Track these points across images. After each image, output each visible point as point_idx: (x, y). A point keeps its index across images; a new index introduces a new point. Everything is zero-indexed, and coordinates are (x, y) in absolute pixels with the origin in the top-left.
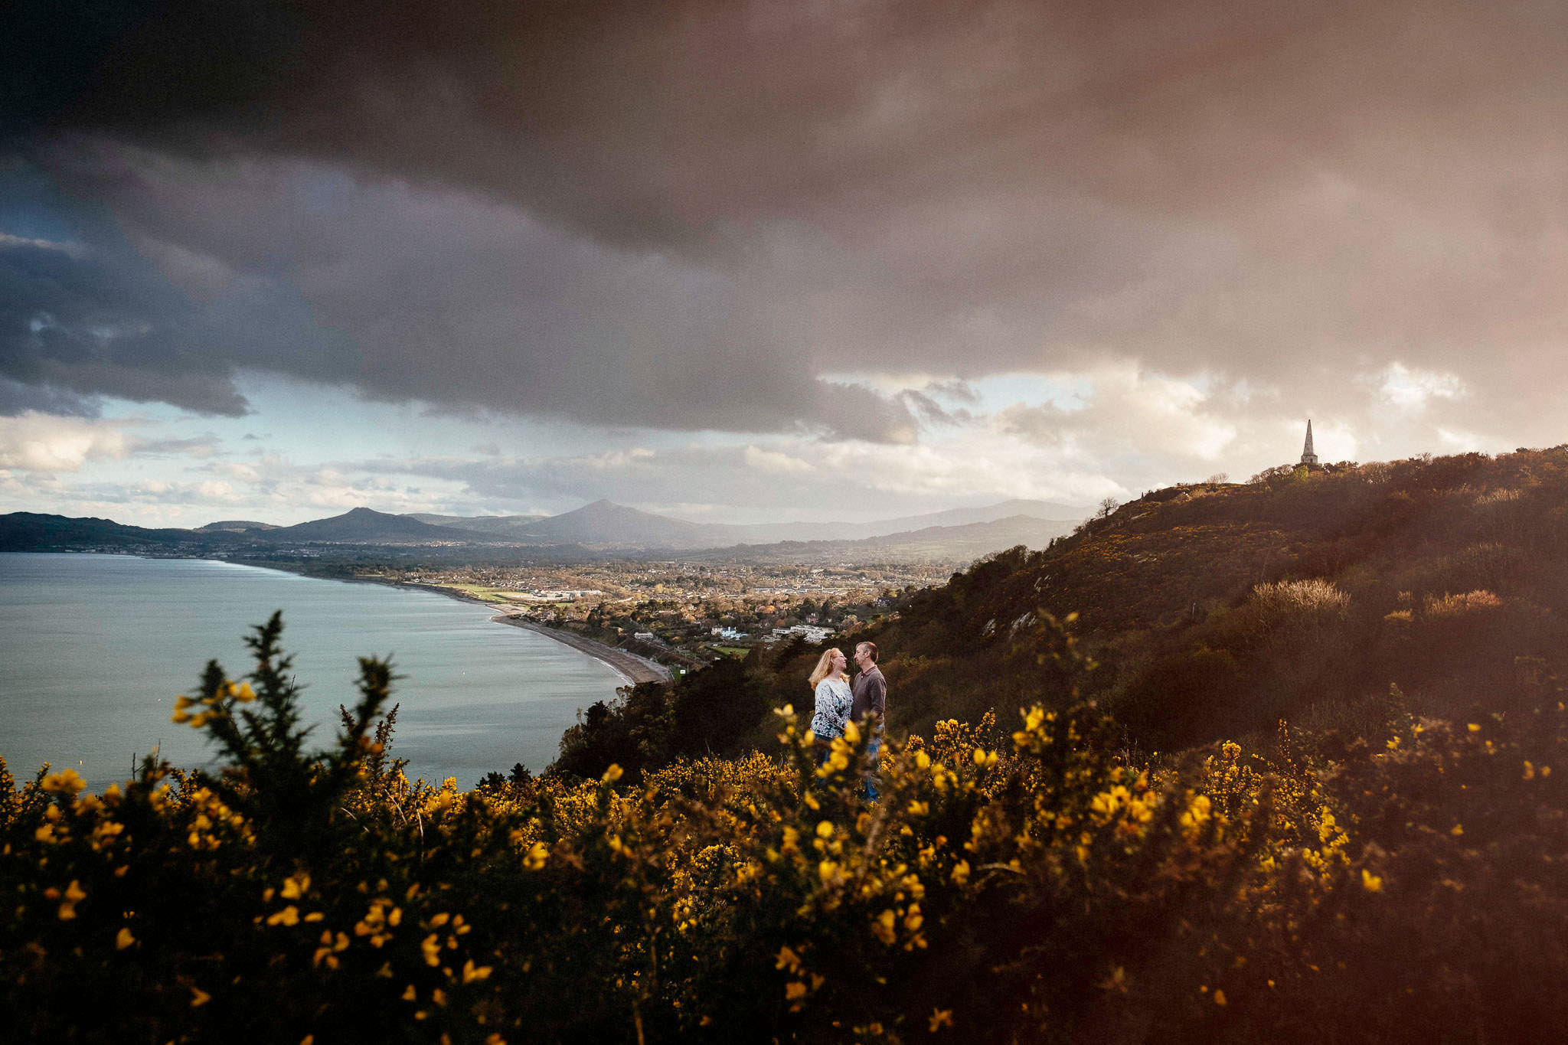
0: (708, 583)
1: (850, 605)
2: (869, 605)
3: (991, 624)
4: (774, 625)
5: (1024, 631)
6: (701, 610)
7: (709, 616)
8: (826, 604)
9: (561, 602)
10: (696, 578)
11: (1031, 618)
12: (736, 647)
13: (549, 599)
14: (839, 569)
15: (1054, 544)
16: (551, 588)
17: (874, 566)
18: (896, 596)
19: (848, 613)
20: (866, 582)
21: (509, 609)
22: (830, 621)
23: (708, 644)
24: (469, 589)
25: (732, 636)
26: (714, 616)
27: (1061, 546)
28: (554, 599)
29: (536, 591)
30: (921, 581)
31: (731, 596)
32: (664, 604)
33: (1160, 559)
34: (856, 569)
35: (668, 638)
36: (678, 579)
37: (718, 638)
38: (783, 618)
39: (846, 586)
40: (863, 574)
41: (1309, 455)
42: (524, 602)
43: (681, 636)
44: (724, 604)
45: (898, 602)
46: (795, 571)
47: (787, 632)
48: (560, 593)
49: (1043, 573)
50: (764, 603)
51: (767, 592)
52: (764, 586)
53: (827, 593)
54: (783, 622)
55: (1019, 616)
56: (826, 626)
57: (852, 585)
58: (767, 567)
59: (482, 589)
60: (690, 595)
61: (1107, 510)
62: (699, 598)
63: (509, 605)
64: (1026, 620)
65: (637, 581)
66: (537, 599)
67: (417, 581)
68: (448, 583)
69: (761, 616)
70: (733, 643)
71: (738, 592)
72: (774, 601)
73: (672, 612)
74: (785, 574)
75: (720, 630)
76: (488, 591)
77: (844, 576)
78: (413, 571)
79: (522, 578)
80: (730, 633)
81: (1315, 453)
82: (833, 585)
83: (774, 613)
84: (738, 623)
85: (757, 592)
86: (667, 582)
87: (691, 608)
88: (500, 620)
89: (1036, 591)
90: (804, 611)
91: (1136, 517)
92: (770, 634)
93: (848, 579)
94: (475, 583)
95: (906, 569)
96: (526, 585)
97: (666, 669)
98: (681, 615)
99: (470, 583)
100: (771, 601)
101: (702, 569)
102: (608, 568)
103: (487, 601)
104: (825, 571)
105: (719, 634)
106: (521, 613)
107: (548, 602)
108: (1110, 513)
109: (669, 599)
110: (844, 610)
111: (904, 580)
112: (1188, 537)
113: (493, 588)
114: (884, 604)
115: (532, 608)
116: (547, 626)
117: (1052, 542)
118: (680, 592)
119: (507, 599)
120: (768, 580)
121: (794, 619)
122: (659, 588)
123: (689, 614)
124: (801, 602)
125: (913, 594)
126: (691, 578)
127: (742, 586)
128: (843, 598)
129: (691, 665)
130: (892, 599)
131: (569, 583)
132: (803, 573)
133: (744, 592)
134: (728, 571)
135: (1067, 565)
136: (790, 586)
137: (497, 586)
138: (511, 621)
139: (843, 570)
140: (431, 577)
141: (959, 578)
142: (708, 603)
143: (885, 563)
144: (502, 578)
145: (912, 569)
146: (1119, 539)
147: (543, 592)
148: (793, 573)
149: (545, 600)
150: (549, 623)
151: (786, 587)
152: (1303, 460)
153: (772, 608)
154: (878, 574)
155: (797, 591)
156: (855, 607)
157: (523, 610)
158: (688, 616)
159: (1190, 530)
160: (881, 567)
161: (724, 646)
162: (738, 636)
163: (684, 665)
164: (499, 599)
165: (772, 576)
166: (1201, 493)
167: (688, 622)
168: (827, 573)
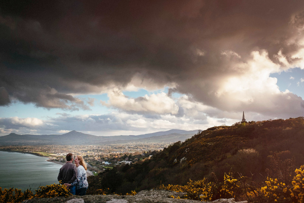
0: (100, 151)
1: (135, 156)
2: (140, 155)
3: (176, 160)
4: (117, 161)
5: (184, 161)
6: (100, 157)
7: (101, 159)
8: (130, 155)
9: (64, 156)
10: (97, 149)
11: (185, 158)
12: (108, 166)
13: (61, 155)
14: (132, 147)
15: (187, 140)
16: (61, 153)
17: (140, 146)
18: (147, 153)
19: (135, 157)
20: (139, 150)
21: (51, 158)
22: (131, 159)
23: (101, 166)
24: (41, 153)
25: (107, 164)
26: (103, 159)
27: (188, 141)
28: (62, 155)
29: (58, 153)
30: (152, 149)
31: (106, 154)
32: (90, 156)
33: (214, 144)
34: (136, 146)
35: (92, 164)
36: (93, 150)
37: (104, 164)
38: (120, 159)
39: (134, 151)
40: (138, 148)
41: (244, 119)
42: (54, 156)
43: (95, 164)
44: (105, 156)
45: (147, 154)
46: (121, 147)
47: (121, 162)
48: (64, 154)
49: (187, 148)
50: (115, 155)
51: (115, 152)
52: (114, 151)
53: (130, 152)
54: (120, 160)
55: (182, 158)
56: (130, 161)
57: (135, 151)
58: (114, 146)
59: (44, 153)
60: (96, 154)
61: (199, 132)
62: (98, 154)
63: (51, 157)
64: (184, 159)
65: (83, 150)
66: (58, 155)
67: (27, 151)
68: (35, 152)
69: (114, 159)
70: (107, 165)
71: (108, 153)
72: (117, 155)
73: (92, 158)
74: (119, 148)
75: (104, 162)
76: (46, 154)
77: (133, 148)
78: (26, 149)
79: (54, 150)
80: (107, 163)
81: (245, 119)
82: (131, 151)
83: (117, 158)
84: (108, 160)
85: (113, 153)
86: (90, 150)
87: (97, 157)
88: (48, 161)
89: (186, 152)
90: (124, 157)
91: (207, 134)
92: (117, 163)
93: (134, 149)
94: (42, 152)
95: (148, 146)
96: (55, 152)
97: (91, 172)
98: (95, 158)
99: (41, 152)
100: (116, 155)
101: (99, 147)
102: (75, 147)
103: (45, 156)
104: (129, 147)
105: (104, 163)
106: (54, 159)
107: (61, 156)
108: (200, 133)
109: (91, 155)
110: (134, 156)
111: (148, 149)
112: (220, 139)
113: (47, 153)
114: (144, 155)
115: (57, 158)
116: (61, 162)
117: (186, 140)
118: (93, 153)
119: (50, 155)
120: (115, 149)
121: (122, 159)
122: (88, 152)
123: (96, 158)
124: (124, 155)
125: (151, 152)
126: (96, 149)
127: (109, 151)
128: (134, 154)
129: (98, 171)
130: (146, 154)
131: (66, 151)
132: (123, 148)
133: (109, 153)
134: (105, 147)
135: (193, 146)
136: (120, 151)
137: (48, 152)
138: (52, 161)
139: (133, 147)
140: (31, 150)
141: (166, 149)
142: (101, 156)
143: (143, 145)
144: (49, 150)
145: (150, 146)
146: (204, 139)
147: (59, 154)
148: (121, 148)
149: (60, 155)
150: (61, 161)
151: (119, 151)
152: (242, 120)
153: (117, 157)
154: (141, 148)
155: (123, 152)
156: (137, 156)
157: (55, 158)
158: (96, 159)
159: (220, 137)
160: (142, 146)
161: (105, 166)
162: (109, 164)
163: (96, 171)
164: (48, 156)
165: (116, 149)
166: (221, 129)
167: (96, 160)
168: (129, 148)
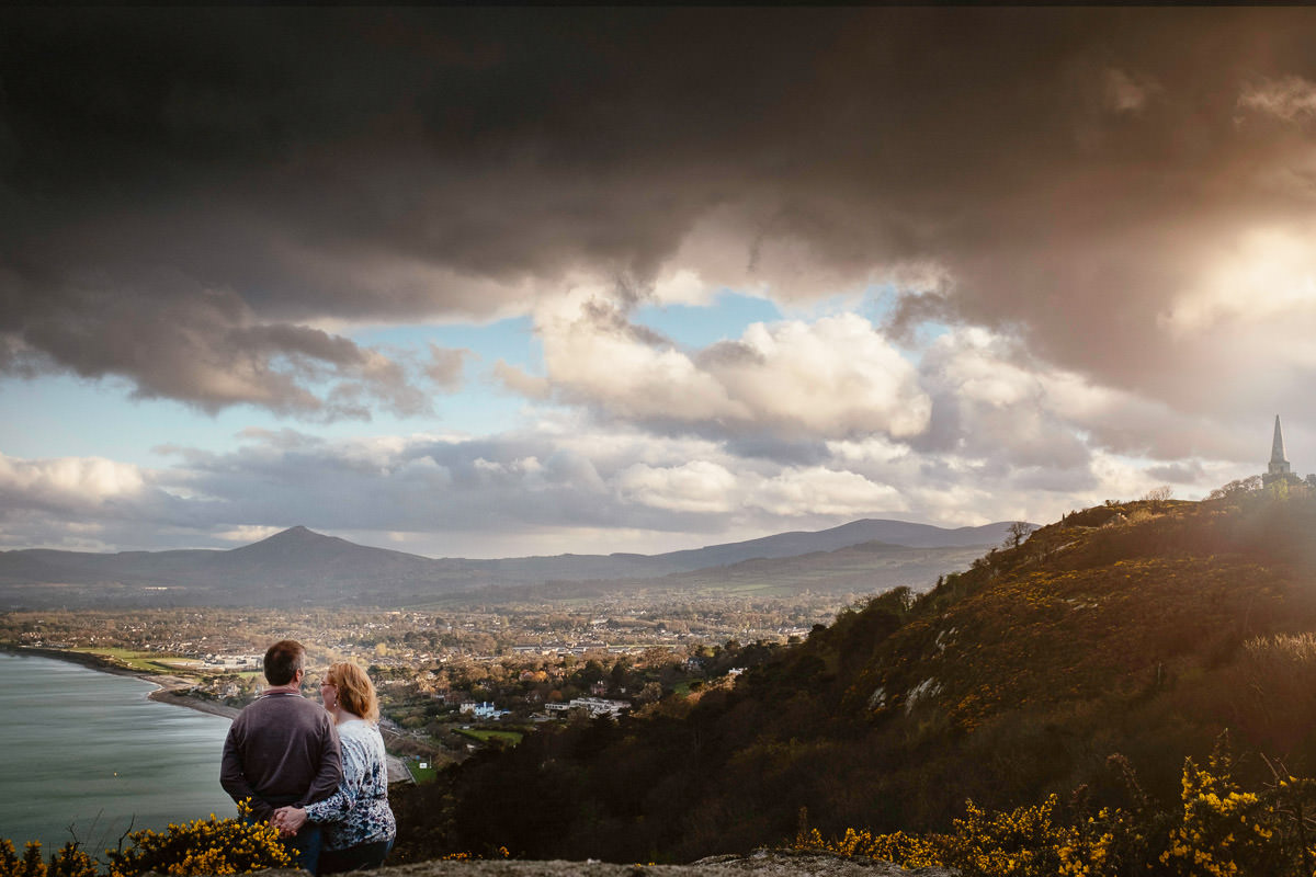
0: (449, 641)
1: (650, 669)
2: (677, 667)
3: (879, 695)
4: (546, 698)
5: (925, 703)
6: (444, 679)
7: (455, 687)
8: (617, 667)
9: (244, 671)
10: (432, 634)
11: (934, 685)
12: (496, 729)
13: (228, 666)
14: (628, 619)
15: (944, 583)
16: (230, 652)
17: (676, 613)
18: (712, 655)
19: (649, 680)
20: (666, 637)
21: (171, 682)
22: (623, 690)
23: (456, 726)
24: (113, 655)
25: (489, 715)
26: (463, 687)
27: (949, 588)
28: (235, 667)
29: (209, 656)
30: (742, 634)
31: (484, 659)
32: (393, 671)
33: (1102, 604)
34: (652, 618)
35: (401, 719)
36: (407, 636)
37: (470, 715)
38: (558, 689)
39: (640, 642)
40: (662, 626)
41: (1277, 461)
42: (192, 672)
43: (418, 716)
44: (475, 669)
45: (716, 663)
46: (568, 622)
47: (565, 707)
48: (242, 658)
49: (947, 625)
50: (531, 667)
51: (530, 651)
52: (527, 644)
53: (617, 652)
54: (559, 694)
55: (917, 682)
56: (619, 698)
57: (649, 642)
58: (527, 617)
59: (132, 654)
60: (424, 658)
61: (1018, 538)
62: (438, 662)
63: (172, 677)
64: (928, 689)
65: (350, 640)
66: (210, 667)
67: (38, 644)
68: (83, 646)
69: (528, 686)
70: (489, 724)
71: (490, 654)
72: (546, 665)
73: (403, 682)
74: (554, 626)
75: (472, 706)
76: (142, 657)
77: (636, 628)
78: (32, 630)
79: (188, 638)
80: (486, 711)
81: (1286, 459)
82: (622, 641)
83: (546, 681)
84: (495, 695)
85: (518, 653)
86: (392, 640)
87: (431, 676)
88: (157, 697)
89: (939, 650)
90: (586, 679)
91: (1062, 548)
92: (542, 710)
93: (641, 632)
94: (122, 646)
95: (720, 617)
96: (193, 647)
97: (399, 762)
98: (417, 685)
99: (116, 646)
100: (540, 666)
101: (439, 621)
102: (307, 621)
103: (140, 671)
104: (610, 621)
105: (470, 713)
106: (190, 686)
107: (226, 671)
108: (1022, 541)
109: (396, 664)
110: (641, 674)
111: (718, 632)
112: (1140, 576)
113: (147, 653)
114: (697, 666)
115: (205, 680)
116: (228, 705)
117: (941, 580)
118: (409, 654)
119: (167, 667)
120: (530, 635)
121: (573, 689)
122: (382, 648)
123: (427, 683)
124: (582, 666)
125: (735, 652)
126: (424, 634)
127: (495, 644)
128: (640, 660)
129: (434, 756)
130: (707, 659)
131: (254, 644)
132: (580, 624)
133: (499, 652)
134: (475, 623)
135: (979, 614)
136: (563, 644)
137: (153, 650)
138: (177, 700)
139: (634, 619)
140: (59, 639)
141: (821, 633)
142: (451, 669)
143: (691, 609)
144: (160, 638)
145: (728, 618)
146: (1043, 578)
147: (218, 657)
148: (566, 626)
149: (222, 668)
150: (230, 701)
151: (557, 645)
152: (1270, 468)
153: (542, 675)
154: (683, 625)
155: (573, 650)
156: (656, 671)
157: (192, 683)
158: (426, 688)
159: (1138, 565)
160: (686, 614)
161: (478, 729)
162: (497, 715)
163: (425, 756)
164: (158, 669)
165: (536, 630)
166: (1144, 516)
167: (427, 696)
168: (612, 624)
